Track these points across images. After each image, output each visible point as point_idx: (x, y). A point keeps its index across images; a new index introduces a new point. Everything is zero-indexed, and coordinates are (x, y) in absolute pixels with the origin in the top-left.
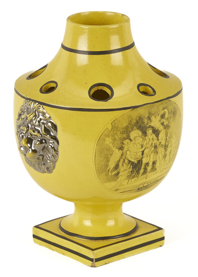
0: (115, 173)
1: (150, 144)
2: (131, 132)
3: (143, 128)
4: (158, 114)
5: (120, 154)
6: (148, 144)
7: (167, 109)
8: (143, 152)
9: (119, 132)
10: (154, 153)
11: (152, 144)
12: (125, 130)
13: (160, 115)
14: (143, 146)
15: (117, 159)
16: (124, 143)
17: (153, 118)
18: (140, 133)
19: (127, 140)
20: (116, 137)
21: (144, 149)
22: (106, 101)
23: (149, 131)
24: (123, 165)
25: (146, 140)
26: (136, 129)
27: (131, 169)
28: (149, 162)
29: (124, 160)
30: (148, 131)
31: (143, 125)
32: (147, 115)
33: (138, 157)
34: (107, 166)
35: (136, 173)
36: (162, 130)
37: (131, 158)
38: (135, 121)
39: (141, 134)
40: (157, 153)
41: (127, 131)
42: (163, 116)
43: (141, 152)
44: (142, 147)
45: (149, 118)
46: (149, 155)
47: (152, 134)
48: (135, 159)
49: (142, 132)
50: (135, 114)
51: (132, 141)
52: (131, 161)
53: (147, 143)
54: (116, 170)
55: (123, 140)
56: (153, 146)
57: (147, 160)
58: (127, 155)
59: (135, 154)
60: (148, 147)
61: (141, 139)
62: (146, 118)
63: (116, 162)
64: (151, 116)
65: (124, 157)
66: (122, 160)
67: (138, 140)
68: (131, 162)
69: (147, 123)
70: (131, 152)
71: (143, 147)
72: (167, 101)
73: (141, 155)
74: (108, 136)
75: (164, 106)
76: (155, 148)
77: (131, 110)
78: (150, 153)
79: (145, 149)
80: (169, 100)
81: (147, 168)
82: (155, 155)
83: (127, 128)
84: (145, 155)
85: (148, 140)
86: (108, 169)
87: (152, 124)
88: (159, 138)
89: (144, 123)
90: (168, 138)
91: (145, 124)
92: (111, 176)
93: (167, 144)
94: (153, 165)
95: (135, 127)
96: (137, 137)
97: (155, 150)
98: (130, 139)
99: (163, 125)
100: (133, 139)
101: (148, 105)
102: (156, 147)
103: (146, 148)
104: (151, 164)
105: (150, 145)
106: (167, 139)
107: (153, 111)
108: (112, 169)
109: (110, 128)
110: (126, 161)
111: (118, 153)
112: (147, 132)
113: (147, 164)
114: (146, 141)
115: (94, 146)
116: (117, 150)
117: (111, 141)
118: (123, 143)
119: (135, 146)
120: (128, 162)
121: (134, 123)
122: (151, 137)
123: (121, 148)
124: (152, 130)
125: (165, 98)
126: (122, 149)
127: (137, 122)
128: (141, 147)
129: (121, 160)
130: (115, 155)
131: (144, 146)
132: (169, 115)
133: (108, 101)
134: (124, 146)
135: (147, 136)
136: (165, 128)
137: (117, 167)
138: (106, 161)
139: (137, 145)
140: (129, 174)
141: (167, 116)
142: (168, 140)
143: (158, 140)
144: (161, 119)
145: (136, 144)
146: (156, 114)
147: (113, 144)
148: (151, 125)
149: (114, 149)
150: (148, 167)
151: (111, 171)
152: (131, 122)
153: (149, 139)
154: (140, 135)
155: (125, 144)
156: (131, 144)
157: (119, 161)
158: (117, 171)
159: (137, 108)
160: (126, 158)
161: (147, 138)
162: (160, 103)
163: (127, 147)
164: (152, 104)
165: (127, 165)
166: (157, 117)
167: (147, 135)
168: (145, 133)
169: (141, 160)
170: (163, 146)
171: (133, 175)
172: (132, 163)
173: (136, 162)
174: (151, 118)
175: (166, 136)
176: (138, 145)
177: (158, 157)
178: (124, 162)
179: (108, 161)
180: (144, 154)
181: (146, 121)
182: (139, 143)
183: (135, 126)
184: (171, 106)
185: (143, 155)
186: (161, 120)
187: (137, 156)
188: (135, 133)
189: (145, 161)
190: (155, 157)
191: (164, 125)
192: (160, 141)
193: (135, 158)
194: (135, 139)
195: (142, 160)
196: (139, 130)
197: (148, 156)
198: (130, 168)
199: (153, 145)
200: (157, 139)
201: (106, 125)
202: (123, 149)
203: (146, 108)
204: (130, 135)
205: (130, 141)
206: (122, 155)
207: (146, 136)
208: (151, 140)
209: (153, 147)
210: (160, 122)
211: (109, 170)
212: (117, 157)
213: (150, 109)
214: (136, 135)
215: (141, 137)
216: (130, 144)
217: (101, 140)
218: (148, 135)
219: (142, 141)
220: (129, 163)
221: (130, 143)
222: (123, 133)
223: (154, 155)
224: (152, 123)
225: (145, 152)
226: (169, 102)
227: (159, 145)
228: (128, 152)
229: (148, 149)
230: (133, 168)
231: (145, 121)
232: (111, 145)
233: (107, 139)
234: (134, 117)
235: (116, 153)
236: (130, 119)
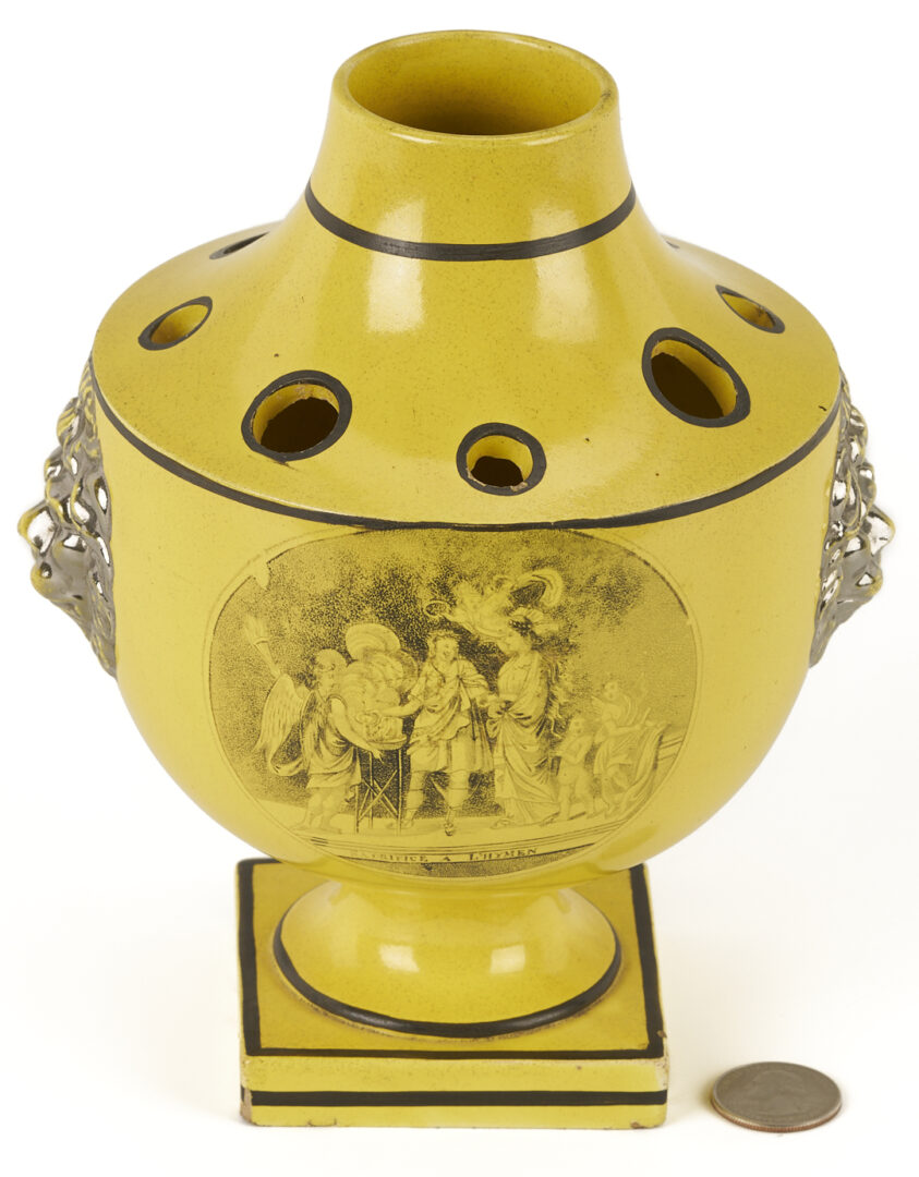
0: (291, 772)
1: (449, 696)
2: (348, 621)
3: (408, 622)
4: (499, 584)
5: (301, 701)
6: (437, 694)
7: (561, 570)
8: (408, 724)
9: (296, 610)
10: (474, 739)
11: (457, 699)
12: (323, 609)
13: (508, 585)
14: (409, 697)
15: (293, 718)
16: (318, 660)
17: (463, 591)
18: (395, 642)
19: (332, 653)
20: (286, 625)
21: (415, 709)
22: (282, 461)
23: (441, 643)
24: (317, 748)
25: (426, 675)
26: (373, 617)
27: (358, 778)
28: (444, 769)
29: (321, 731)
30: (435, 640)
31: (406, 609)
32: (432, 573)
33: (386, 737)
34: (255, 733)
35: (384, 800)
36: (516, 654)
37: (353, 730)
38: (370, 583)
39: (399, 646)
40: (492, 742)
41: (332, 616)
42: (527, 596)
43: (400, 722)
44: (404, 700)
45: (443, 588)
46: (442, 744)
47: (455, 659)
48: (373, 741)
49: (405, 638)
50: (375, 553)
51: (353, 661)
52: (352, 744)
53: (427, 688)
54: (294, 759)
55: (312, 646)
56: (463, 708)
57: (436, 759)
58: (330, 715)
59: (370, 719)
60: (437, 709)
61: (398, 666)
62: (425, 583)
63: (288, 730)
64: (455, 583)
65: (318, 719)
66: (311, 729)
67: (381, 667)
68: (352, 748)
69: (430, 606)
70: (351, 709)
71: (408, 701)
72: (566, 535)
73: (400, 733)
74: (253, 610)
75: (541, 554)
76: (478, 719)
77: (354, 530)
78: (449, 734)
79: (419, 711)
80: (575, 533)
81: (439, 794)
82: (479, 749)
83: (331, 598)
84: (419, 736)
85: (434, 681)
86: (259, 745)
87: (459, 617)
88: (501, 683)
89: (414, 601)
90: (558, 691)
91: (419, 606)
92: (278, 777)
93: (554, 714)
94: (472, 786)
95: (368, 610)
96: (375, 650)
97: (477, 728)
98: (346, 652)
99: (523, 635)
100: (360, 657)
101: (443, 530)
102: (479, 715)
103: (424, 712)
104: (459, 779)
105: (446, 701)
106: (551, 697)
107: (469, 561)
108: (274, 750)
109: (263, 581)
110: (331, 739)
111: (295, 695)
112: (430, 642)
113: (440, 777)
114: (422, 679)
115: (206, 634)
116: (288, 682)
117: (264, 635)
118: (313, 660)
119: (369, 686)
120: (338, 743)
121: (365, 591)
122: (452, 671)
123: (306, 678)
124: (459, 643)
125: (552, 520)
126: (309, 681)
127: (380, 592)
128: (399, 701)
129: (307, 725)
130: (280, 698)
131: (413, 697)
132: (571, 600)
133: (291, 463)
134: (316, 671)
135: (428, 660)
136: (534, 648)
137: (292, 749)
138: (250, 712)
139: (377, 687)
140: (351, 795)
141: (554, 596)
142: (562, 699)
143: (493, 689)
144: (516, 606)
145: (371, 680)
146: (485, 578)
147: (272, 649)
148: (450, 618)
149: (276, 671)
150: (443, 788)
151: (273, 760)
152: (351, 581)
153: (442, 675)
154: (391, 648)
155: (321, 667)
156: (350, 676)
157: (300, 728)
158: (297, 766)
159: (395, 528)
160: (326, 723)
161: (427, 668)
162: (513, 535)
163: (332, 681)
164: (467, 534)
165: (336, 753)
166: (488, 590)
167: (430, 655)
168: (416, 645)
169: (403, 751)
170: (525, 722)
171: (373, 803)
172: (360, 755)
173: (377, 755)
174: (454, 591)
175: (549, 684)
176: (383, 686)
177: (498, 761)
178: (324, 739)
179: (258, 713)
180: (415, 731)
181: (425, 597)
182: (388, 681)
183: (367, 602)
184: (589, 560)
185: (409, 736)
186: (512, 610)
187: (382, 733)
188: (367, 634)
189: (422, 759)
190: (479, 757)
191: (532, 632)
192: (505, 697)
193: (369, 735)
194: (366, 656)
195: (408, 752)
196: (389, 627)
197: (437, 746)
198: (351, 770)
199: (466, 705)
200: (485, 683)
201: (249, 562)
202: (314, 682)
203: (430, 542)
204: (344, 635)
205: (344, 661)
206: (311, 706)
207: (424, 660)
208: (452, 683)
209: (466, 714)
210: (508, 619)
211: (264, 751)
212: (289, 708)
213: (452, 549)
214: (372, 642)
215: (399, 658)
216: (347, 674)
217: (227, 619)
218: (434, 657)
219: (401, 675)
220: (345, 750)
221: (345, 670)
222: (313, 616)
223: (474, 748)
224: (458, 611)
225: (417, 723)
226: (575, 540)
227: (499, 713)
228: (336, 703)
229: (434, 718)
230: (365, 775)
231: (419, 595)
232: (264, 650)
233: (251, 620)
234: (368, 568)
235: (287, 694)
236: (347, 568)
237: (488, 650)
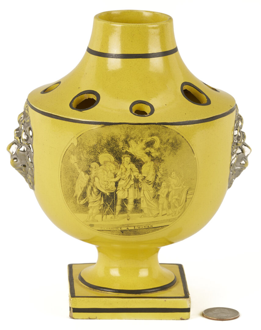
0: (84, 202)
1: (128, 175)
2: (99, 153)
3: (116, 152)
4: (142, 140)
5: (86, 179)
6: (125, 174)
7: (159, 137)
8: (117, 184)
9: (85, 151)
10: (135, 188)
11: (130, 176)
12: (92, 150)
13: (144, 141)
14: (117, 175)
15: (84, 185)
16: (91, 166)
17: (132, 143)
18: (113, 159)
19: (95, 164)
20: (82, 156)
21: (119, 179)
22: (81, 111)
23: (126, 158)
24: (91, 193)
25: (121, 169)
26: (107, 151)
27: (102, 202)
28: (127, 198)
29: (92, 188)
30: (124, 158)
31: (116, 149)
32: (123, 137)
33: (110, 188)
34: (73, 191)
35: (110, 209)
36: (147, 162)
37: (101, 187)
38: (106, 141)
39: (114, 160)
40: (140, 189)
41: (95, 152)
42: (150, 144)
43: (114, 183)
44: (115, 176)
45: (126, 142)
46: (126, 190)
47: (130, 163)
48: (107, 190)
49: (116, 157)
50: (107, 132)
51: (101, 165)
52: (101, 191)
53: (122, 173)
54: (84, 198)
55: (89, 162)
56: (132, 179)
57: (124, 195)
58: (95, 183)
59: (106, 183)
60: (124, 179)
61: (114, 166)
62: (121, 140)
63: (83, 189)
64: (129, 140)
65: (91, 184)
66: (89, 188)
67: (109, 167)
68: (101, 193)
69: (122, 147)
70: (100, 180)
71: (116, 177)
72: (160, 127)
73: (114, 187)
74: (73, 153)
75: (153, 132)
76: (136, 182)
77: (101, 126)
78: (128, 187)
79: (119, 180)
80: (163, 126)
81: (125, 206)
82: (136, 191)
83: (94, 147)
84: (119, 188)
85: (124, 170)
86: (75, 195)
87: (131, 150)
88: (143, 171)
89: (118, 146)
90: (159, 174)
91: (119, 147)
92: (80, 205)
93: (157, 181)
94: (135, 203)
95: (105, 149)
96: (107, 162)
97: (136, 185)
98: (99, 163)
99: (149, 156)
100: (103, 164)
101: (126, 125)
102: (136, 181)
103: (121, 180)
104: (131, 201)
105: (127, 176)
106: (157, 176)
107: (133, 134)
108: (79, 196)
109: (76, 144)
110: (95, 190)
111: (85, 178)
112: (122, 158)
113: (125, 201)
114: (120, 170)
115: (60, 163)
116: (83, 173)
117: (76, 160)
118: (90, 166)
119: (106, 173)
120: (97, 191)
121: (104, 144)
122: (129, 167)
123: (88, 172)
124: (131, 158)
125: (156, 122)
126: (89, 173)
127: (108, 144)
128: (114, 177)
129: (88, 186)
130: (80, 179)
131: (118, 175)
132: (162, 146)
133: (83, 111)
134: (91, 169)
135: (122, 164)
136: (152, 160)
137: (84, 195)
138: (72, 185)
139: (108, 173)
140: (101, 208)
141: (157, 145)
142: (160, 176)
143: (140, 172)
144: (147, 147)
145: (106, 171)
146: (138, 139)
147: (78, 164)
148: (128, 151)
149: (79, 171)
150: (127, 204)
151: (79, 199)
152: (100, 141)
153: (126, 168)
154: (112, 160)
155: (92, 168)
156: (100, 170)
157: (86, 188)
158: (85, 200)
159: (113, 125)
160: (94, 185)
161: (122, 166)
162: (145, 126)
163: (95, 172)
164: (133, 126)
165: (96, 195)
166: (139, 142)
167: (122, 162)
168: (119, 160)
169: (115, 193)
170: (149, 183)
171: (107, 210)
172: (103, 195)
173: (108, 194)
174: (129, 143)
175: (156, 172)
176: (109, 172)
177: (142, 195)
178: (93, 190)
179: (74, 185)
180: (118, 186)
181: (121, 144)
182: (111, 171)
183: (105, 147)
184: (167, 134)
185: (117, 188)
186: (145, 148)
187: (109, 187)
188: (106, 157)
189: (120, 195)
190: (136, 194)
191: (151, 155)
192: (144, 175)
193: (105, 188)
194: (104, 163)
195: (117, 193)
196: (111, 154)
197: (125, 191)
198: (100, 200)
199: (133, 177)
200: (138, 171)
201: (72, 139)
202: (90, 173)
203: (122, 128)
204: (98, 158)
205: (98, 165)
206: (89, 181)
207: (121, 164)
208: (129, 170)
209: (133, 180)
210: (144, 151)
211: (76, 197)
212: (83, 182)
213: (129, 130)
214: (106, 159)
215: (114, 164)
216: (99, 169)
217: (66, 157)
218: (124, 163)
219: (114, 169)
220: (99, 193)
221: (99, 168)
222: (90, 153)
223: (135, 191)
224: (130, 149)
225: (119, 184)
226: (163, 128)
227: (142, 180)
228: (96, 179)
229: (124, 181)
230: (105, 201)
231: (120, 144)
232: (76, 165)
233: (72, 156)
234: (105, 137)
235: (82, 177)
236: (99, 137)
237: (139, 160)
